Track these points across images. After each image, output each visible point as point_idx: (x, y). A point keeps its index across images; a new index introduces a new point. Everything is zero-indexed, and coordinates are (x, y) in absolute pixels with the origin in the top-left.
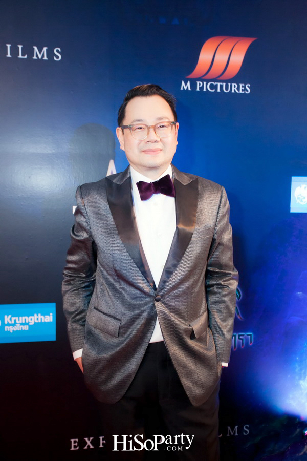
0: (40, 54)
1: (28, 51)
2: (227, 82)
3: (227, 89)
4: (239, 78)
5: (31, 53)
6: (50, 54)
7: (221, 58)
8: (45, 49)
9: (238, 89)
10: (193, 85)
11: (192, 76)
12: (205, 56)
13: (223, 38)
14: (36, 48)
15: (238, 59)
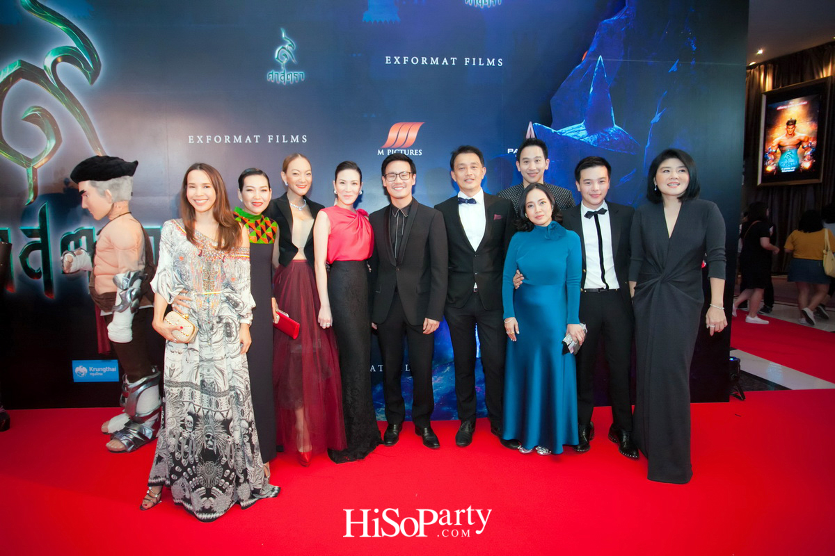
0: (295, 139)
1: (288, 138)
2: (406, 149)
3: (407, 153)
4: (413, 147)
5: (290, 139)
6: (300, 139)
7: (403, 135)
8: (297, 136)
9: (414, 153)
10: (386, 152)
11: (384, 146)
12: (392, 135)
13: (402, 124)
14: (292, 136)
15: (413, 135)
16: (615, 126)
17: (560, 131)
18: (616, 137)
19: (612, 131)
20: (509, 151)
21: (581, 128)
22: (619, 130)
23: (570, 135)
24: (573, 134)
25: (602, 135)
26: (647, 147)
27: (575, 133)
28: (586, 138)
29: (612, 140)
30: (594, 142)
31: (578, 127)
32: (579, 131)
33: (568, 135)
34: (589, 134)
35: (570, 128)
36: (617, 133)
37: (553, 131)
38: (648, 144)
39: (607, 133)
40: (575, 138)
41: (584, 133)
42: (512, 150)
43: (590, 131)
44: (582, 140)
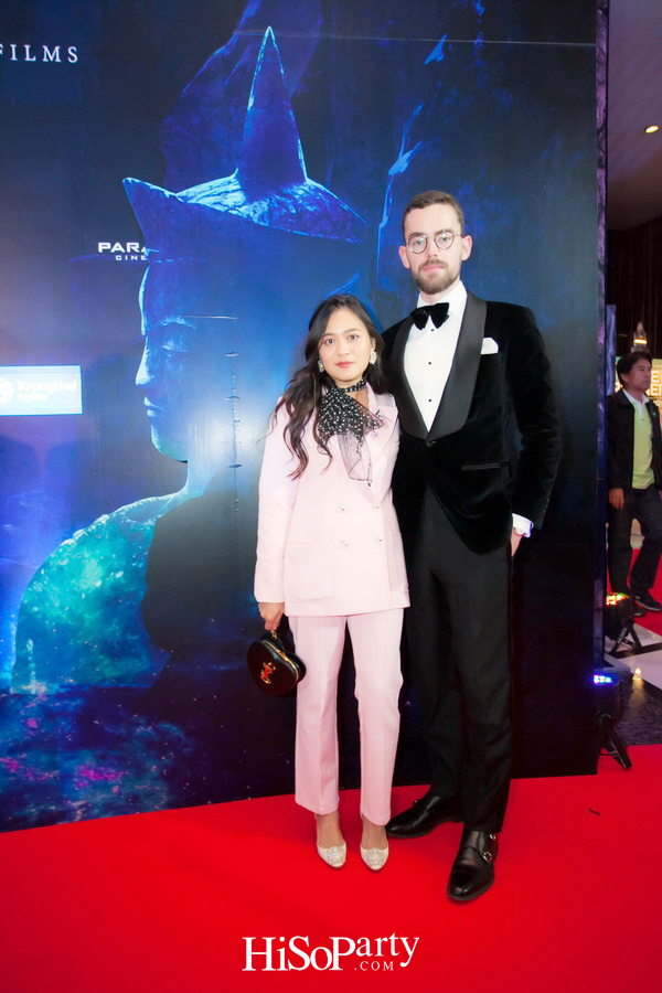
16: (309, 182)
17: (184, 193)
18: (311, 205)
19: (301, 192)
20: (101, 247)
21: (231, 187)
22: (317, 190)
23: (207, 202)
24: (213, 199)
25: (278, 202)
26: (382, 225)
27: (218, 199)
28: (243, 209)
29: (302, 212)
30: (262, 217)
31: (223, 185)
32: (227, 192)
33: (201, 202)
34: (250, 200)
35: (205, 186)
36: (310, 199)
37: (167, 193)
38: (385, 219)
39: (290, 196)
40: (218, 208)
41: (239, 197)
42: (108, 245)
43: (252, 194)
44: (234, 212)
